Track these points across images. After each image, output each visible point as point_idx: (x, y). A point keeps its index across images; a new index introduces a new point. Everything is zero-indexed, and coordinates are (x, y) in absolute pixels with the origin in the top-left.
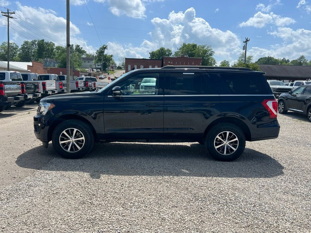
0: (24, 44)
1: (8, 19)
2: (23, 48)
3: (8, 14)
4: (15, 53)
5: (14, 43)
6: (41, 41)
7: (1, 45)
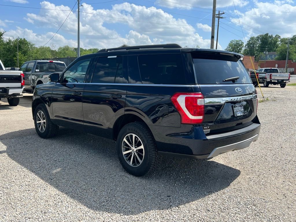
0: (250, 40)
1: (219, 20)
2: (249, 44)
3: (219, 16)
4: (240, 49)
5: (240, 40)
6: (265, 35)
7: (230, 43)
